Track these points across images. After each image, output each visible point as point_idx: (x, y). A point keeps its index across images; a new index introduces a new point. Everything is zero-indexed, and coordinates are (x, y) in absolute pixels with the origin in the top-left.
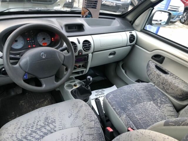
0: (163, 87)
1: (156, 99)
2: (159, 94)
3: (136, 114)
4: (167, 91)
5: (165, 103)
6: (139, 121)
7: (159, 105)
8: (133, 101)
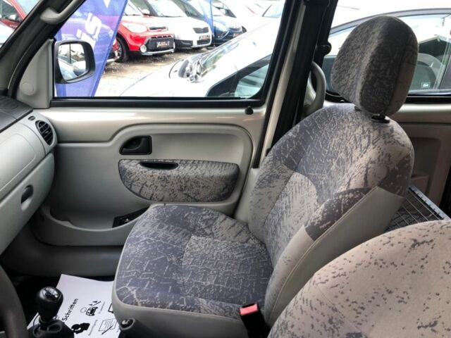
0: (186, 194)
1: (195, 226)
2: (192, 213)
3: (203, 280)
4: (196, 197)
5: (215, 220)
6: (219, 287)
7: (208, 231)
8: (171, 262)
